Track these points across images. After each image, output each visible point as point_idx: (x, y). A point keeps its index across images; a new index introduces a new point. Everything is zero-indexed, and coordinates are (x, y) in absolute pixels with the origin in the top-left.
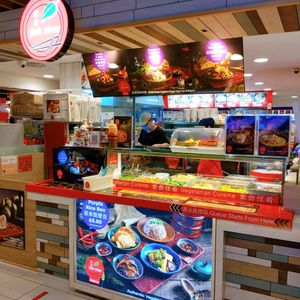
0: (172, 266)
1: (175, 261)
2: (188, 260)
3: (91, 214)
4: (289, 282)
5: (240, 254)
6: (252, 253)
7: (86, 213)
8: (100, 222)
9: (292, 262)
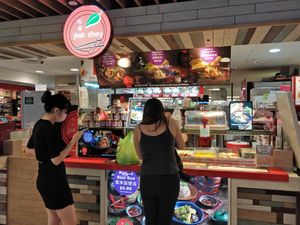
0: (195, 218)
1: (199, 214)
2: (209, 212)
3: (121, 183)
4: (285, 222)
5: (248, 204)
6: (256, 203)
7: (117, 182)
8: (130, 189)
9: (286, 206)
